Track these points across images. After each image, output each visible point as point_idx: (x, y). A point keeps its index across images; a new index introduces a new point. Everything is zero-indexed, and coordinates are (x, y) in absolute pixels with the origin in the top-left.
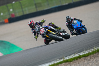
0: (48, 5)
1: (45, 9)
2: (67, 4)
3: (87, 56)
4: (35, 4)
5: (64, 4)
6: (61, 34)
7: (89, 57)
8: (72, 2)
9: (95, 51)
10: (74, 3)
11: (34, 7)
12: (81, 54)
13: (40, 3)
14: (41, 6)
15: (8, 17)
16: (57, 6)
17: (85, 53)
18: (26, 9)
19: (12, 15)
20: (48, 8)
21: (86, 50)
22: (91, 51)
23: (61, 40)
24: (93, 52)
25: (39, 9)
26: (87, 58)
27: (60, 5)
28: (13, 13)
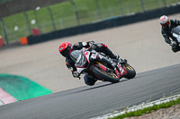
0: (100, 14)
2: (133, 14)
4: (77, 13)
5: (128, 14)
7: (172, 109)
11: (75, 17)
12: (158, 103)
13: (84, 11)
15: (28, 34)
16: (115, 17)
18: (60, 20)
19: (34, 30)
26: (167, 109)
27: (120, 16)
28: (36, 28)
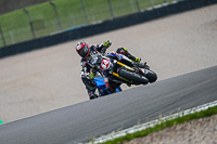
0: (59, 24)
1: (52, 34)
2: (100, 22)
3: (145, 135)
4: (31, 24)
5: (94, 23)
6: (143, 70)
7: (148, 139)
8: (111, 18)
9: (162, 124)
10: (115, 19)
11: (29, 28)
12: (132, 131)
13: (40, 21)
14: (44, 27)
16: (79, 26)
17: (140, 129)
18: (11, 33)
20: (60, 32)
21: (142, 122)
22: (152, 125)
23: (145, 83)
24: (157, 126)
25: (40, 34)
26: (143, 139)
27: (84, 25)
